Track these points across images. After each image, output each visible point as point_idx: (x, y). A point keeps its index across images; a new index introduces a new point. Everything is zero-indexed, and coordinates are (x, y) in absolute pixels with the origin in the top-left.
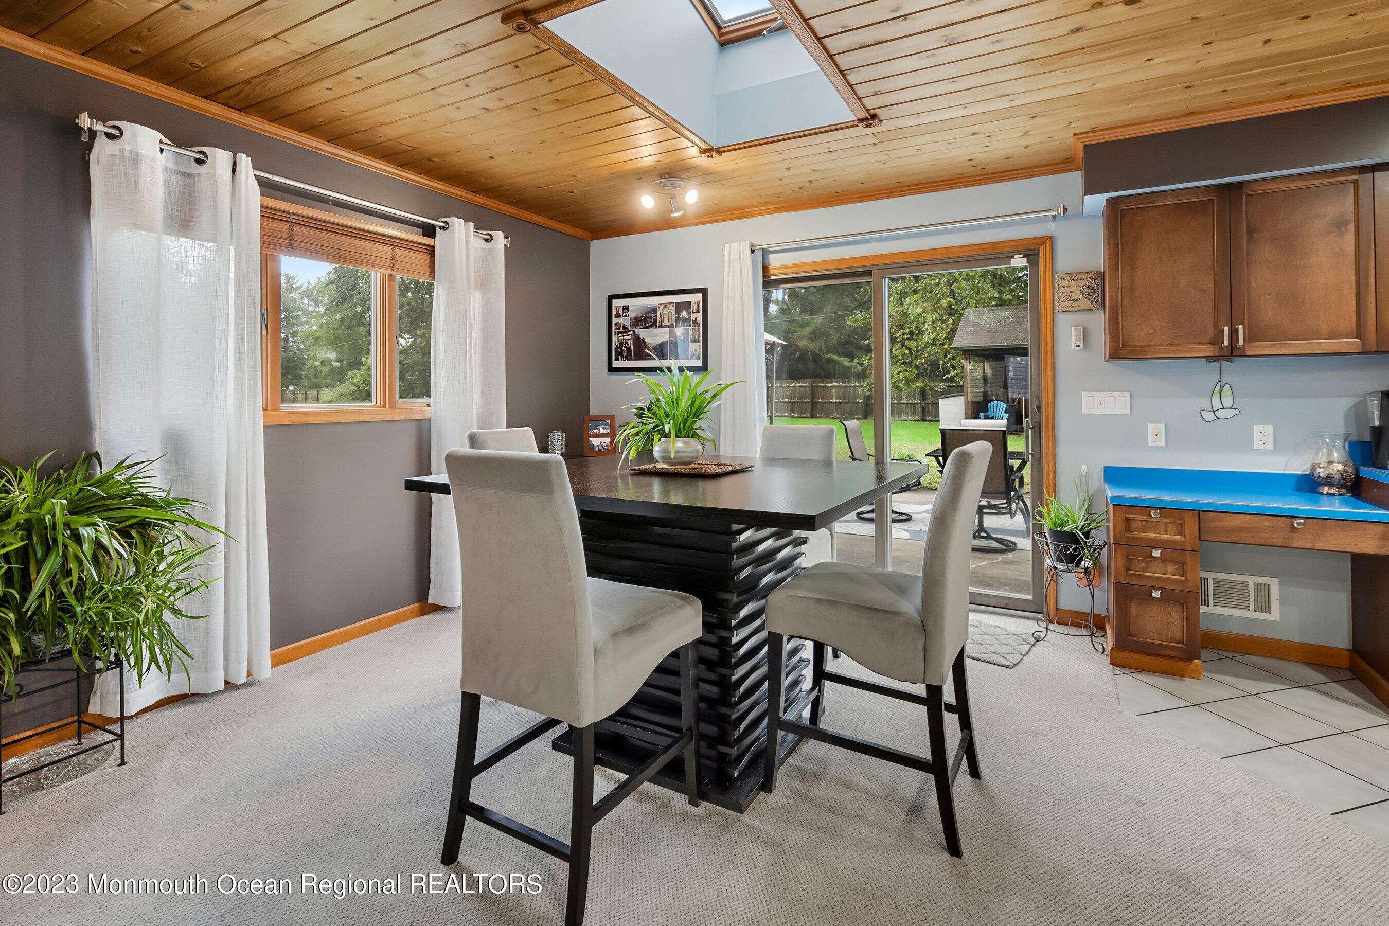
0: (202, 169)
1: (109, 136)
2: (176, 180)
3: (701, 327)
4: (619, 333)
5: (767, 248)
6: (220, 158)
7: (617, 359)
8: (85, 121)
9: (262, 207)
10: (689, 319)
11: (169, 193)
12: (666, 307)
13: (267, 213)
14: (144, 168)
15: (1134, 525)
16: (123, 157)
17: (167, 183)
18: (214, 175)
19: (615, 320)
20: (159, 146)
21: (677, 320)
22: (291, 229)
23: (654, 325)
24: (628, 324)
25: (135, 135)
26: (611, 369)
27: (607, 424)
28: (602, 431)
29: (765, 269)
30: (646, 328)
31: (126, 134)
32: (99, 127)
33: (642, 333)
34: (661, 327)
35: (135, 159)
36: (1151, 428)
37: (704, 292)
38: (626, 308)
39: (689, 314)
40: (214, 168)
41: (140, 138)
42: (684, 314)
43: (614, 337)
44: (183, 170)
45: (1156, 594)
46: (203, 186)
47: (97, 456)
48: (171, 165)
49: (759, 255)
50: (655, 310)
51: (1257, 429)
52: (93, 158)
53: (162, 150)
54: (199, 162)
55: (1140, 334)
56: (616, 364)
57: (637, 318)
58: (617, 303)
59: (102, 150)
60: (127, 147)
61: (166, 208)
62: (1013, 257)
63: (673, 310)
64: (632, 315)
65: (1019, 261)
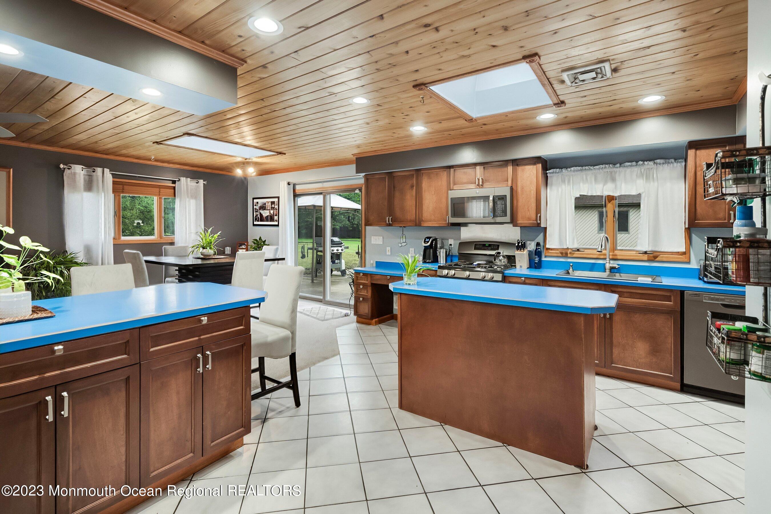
0: (94, 174)
1: (69, 169)
2: (87, 177)
3: (277, 211)
4: (256, 212)
5: (295, 184)
6: (99, 170)
7: (255, 221)
8: (62, 166)
9: (113, 181)
10: (274, 208)
11: (85, 181)
12: (268, 203)
13: (114, 183)
14: (77, 176)
15: (359, 278)
16: (71, 174)
17: (84, 178)
18: (97, 175)
19: (255, 207)
20: (81, 169)
21: (271, 208)
22: (123, 186)
23: (265, 209)
24: (258, 209)
25: (75, 168)
26: (254, 225)
27: (245, 245)
28: (243, 247)
29: (294, 190)
30: (263, 210)
31: (73, 168)
32: (66, 167)
33: (262, 212)
34: (267, 210)
35: (75, 174)
36: (387, 248)
37: (278, 198)
38: (257, 203)
39: (274, 206)
40: (97, 173)
41: (76, 168)
42: (273, 206)
43: (254, 213)
44: (89, 174)
45: (361, 299)
46: (95, 178)
47: (67, 251)
48: (86, 173)
49: (292, 186)
50: (265, 204)
51: (411, 249)
52: (64, 174)
53: (82, 170)
54: (94, 172)
55: (372, 218)
56: (255, 223)
57: (260, 206)
58: (255, 201)
59: (67, 172)
60: (73, 171)
61: (84, 185)
62: (356, 190)
63: (270, 204)
64: (259, 205)
65: (357, 191)
